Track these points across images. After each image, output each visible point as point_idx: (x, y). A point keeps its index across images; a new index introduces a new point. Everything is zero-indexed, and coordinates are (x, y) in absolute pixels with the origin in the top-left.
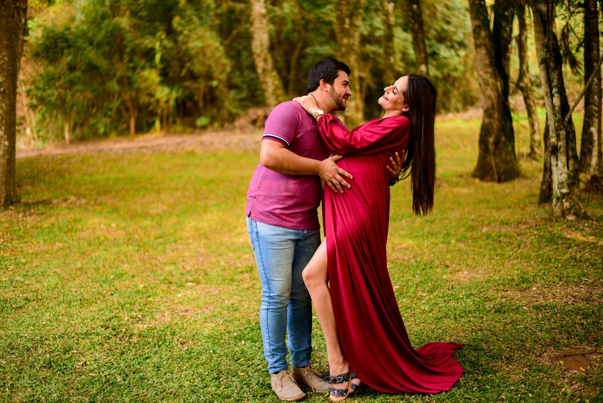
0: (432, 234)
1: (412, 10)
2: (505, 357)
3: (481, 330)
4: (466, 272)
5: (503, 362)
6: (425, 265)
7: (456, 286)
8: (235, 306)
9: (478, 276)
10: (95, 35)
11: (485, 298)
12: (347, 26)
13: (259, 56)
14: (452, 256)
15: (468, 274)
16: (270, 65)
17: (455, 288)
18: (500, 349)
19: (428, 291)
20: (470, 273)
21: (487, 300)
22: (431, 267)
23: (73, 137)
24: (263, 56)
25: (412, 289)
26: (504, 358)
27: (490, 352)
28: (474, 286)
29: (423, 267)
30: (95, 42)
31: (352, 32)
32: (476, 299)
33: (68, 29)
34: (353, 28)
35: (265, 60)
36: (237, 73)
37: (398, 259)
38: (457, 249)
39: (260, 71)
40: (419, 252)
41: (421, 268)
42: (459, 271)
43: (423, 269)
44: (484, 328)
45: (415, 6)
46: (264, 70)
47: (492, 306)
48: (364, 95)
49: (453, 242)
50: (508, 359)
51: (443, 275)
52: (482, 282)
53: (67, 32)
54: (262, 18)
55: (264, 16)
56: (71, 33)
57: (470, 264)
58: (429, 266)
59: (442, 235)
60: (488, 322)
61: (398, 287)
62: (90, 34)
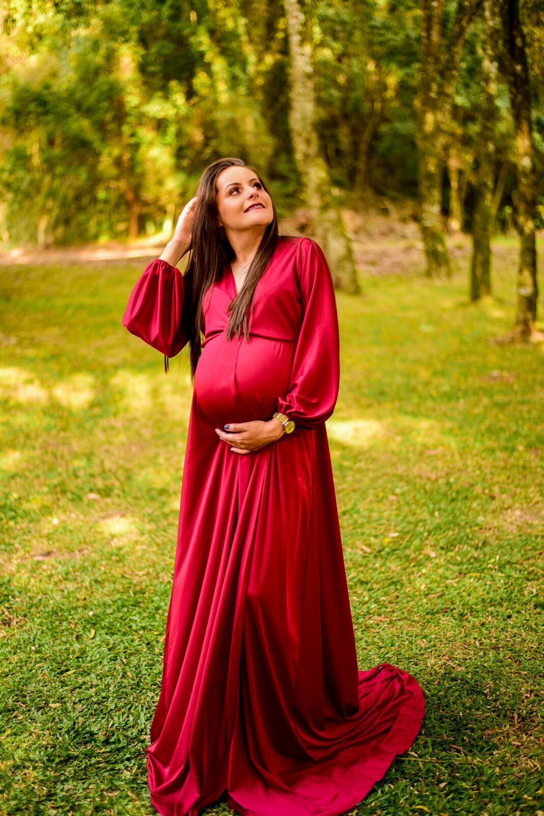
0: (491, 431)
1: (514, 74)
2: (519, 715)
3: (496, 648)
4: (518, 513)
5: (514, 726)
6: (458, 492)
7: (492, 541)
8: (122, 552)
9: (536, 522)
10: (85, 97)
11: (529, 573)
12: (433, 95)
13: (300, 134)
14: (508, 478)
15: (521, 517)
16: (314, 149)
17: (489, 544)
18: (517, 696)
19: (442, 548)
20: (525, 514)
21: (531, 577)
22: (466, 498)
23: (51, 239)
24: (305, 134)
25: (417, 542)
26: (516, 716)
27: (496, 701)
28: (521, 544)
29: (454, 495)
30: (85, 107)
31: (440, 103)
32: (513, 573)
33: (47, 87)
34: (442, 97)
35: (308, 141)
36: (283, 157)
37: (421, 477)
38: (521, 462)
39: (299, 156)
40: (459, 465)
41: (450, 498)
42: (508, 508)
43: (453, 500)
44: (502, 643)
45: (519, 68)
46: (306, 156)
47: (534, 591)
48: (463, 196)
49: (521, 448)
50: (524, 719)
51: (479, 515)
52: (537, 537)
53: (46, 92)
54: (306, 80)
55: (309, 76)
56: (52, 94)
57: (531, 495)
58: (464, 495)
59: (507, 435)
60: (515, 631)
61: (396, 535)
62: (78, 96)
